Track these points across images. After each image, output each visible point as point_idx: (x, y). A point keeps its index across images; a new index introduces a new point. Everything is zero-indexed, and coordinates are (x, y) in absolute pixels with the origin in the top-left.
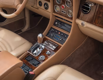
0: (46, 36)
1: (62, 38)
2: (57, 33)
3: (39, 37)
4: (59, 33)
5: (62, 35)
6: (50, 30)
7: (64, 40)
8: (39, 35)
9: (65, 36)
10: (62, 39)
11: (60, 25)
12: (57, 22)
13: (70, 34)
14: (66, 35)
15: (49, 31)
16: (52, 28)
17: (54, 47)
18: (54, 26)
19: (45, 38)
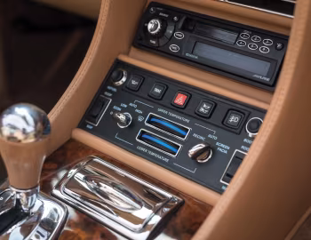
0: (82, 126)
1: (204, 133)
2: (164, 101)
3: (11, 138)
4: (180, 100)
5: (205, 108)
6: (109, 80)
7: (223, 148)
8: (8, 119)
9: (234, 119)
10: (209, 148)
11: (180, 35)
12: (156, 16)
13: (275, 106)
14: (235, 107)
15: (103, 88)
16: (119, 66)
17: (144, 213)
18: (133, 51)
19: (72, 140)
